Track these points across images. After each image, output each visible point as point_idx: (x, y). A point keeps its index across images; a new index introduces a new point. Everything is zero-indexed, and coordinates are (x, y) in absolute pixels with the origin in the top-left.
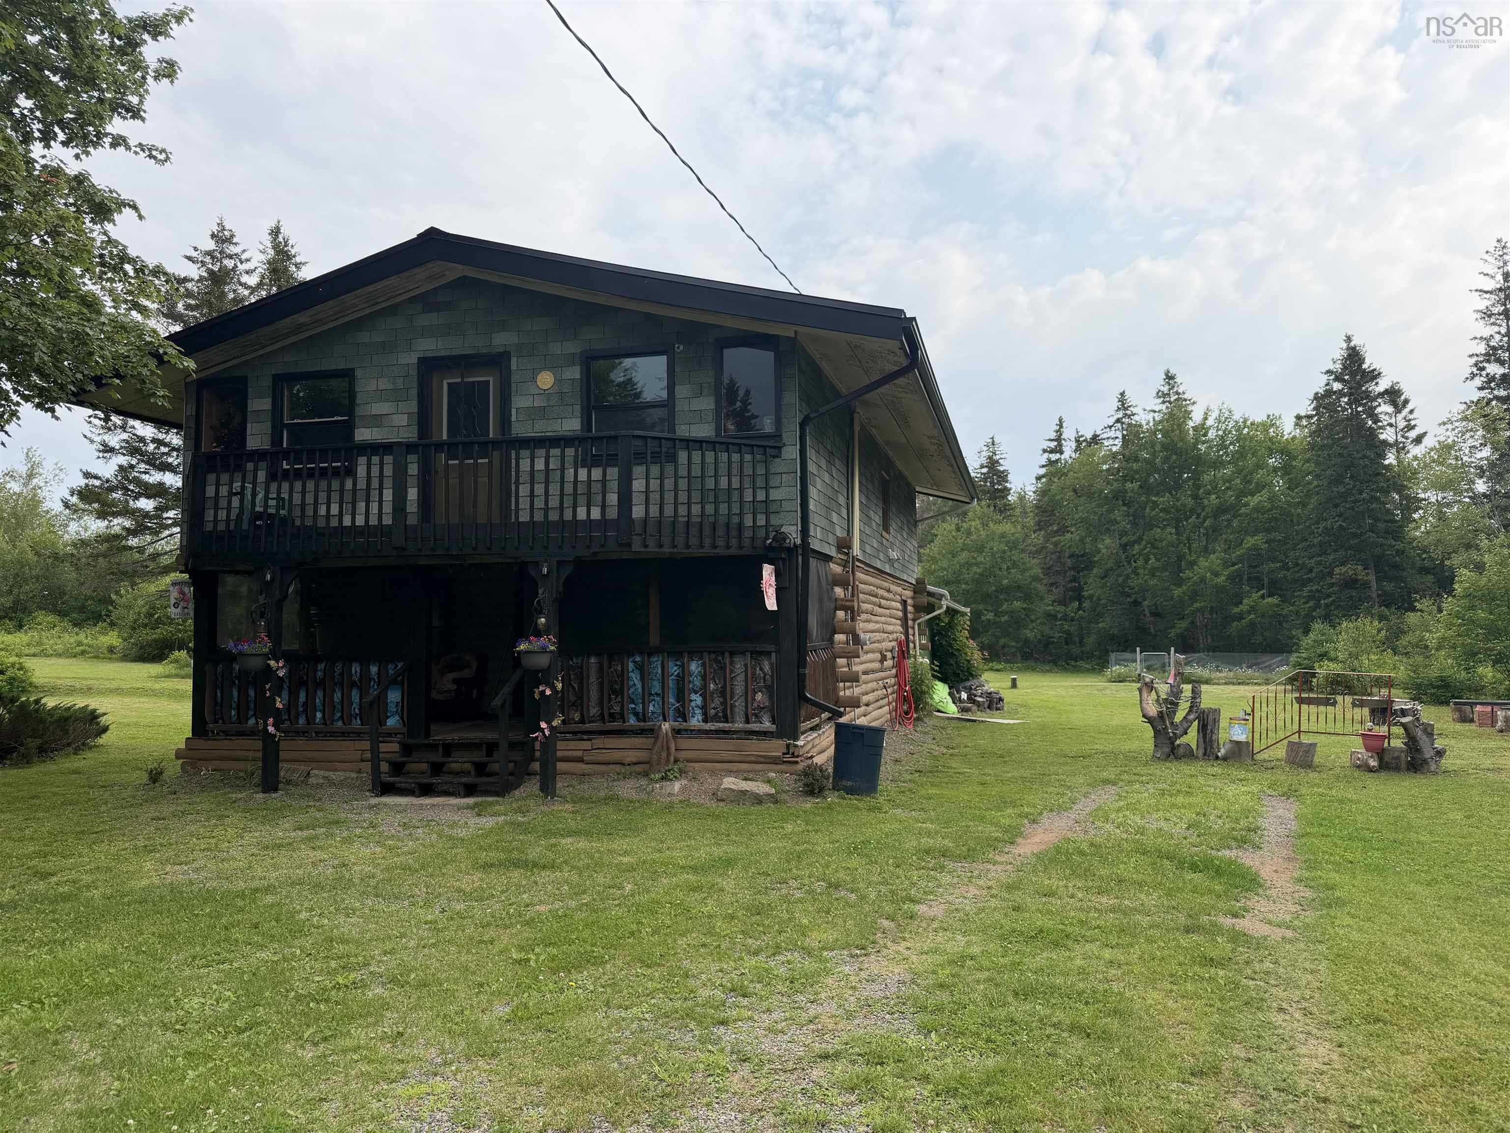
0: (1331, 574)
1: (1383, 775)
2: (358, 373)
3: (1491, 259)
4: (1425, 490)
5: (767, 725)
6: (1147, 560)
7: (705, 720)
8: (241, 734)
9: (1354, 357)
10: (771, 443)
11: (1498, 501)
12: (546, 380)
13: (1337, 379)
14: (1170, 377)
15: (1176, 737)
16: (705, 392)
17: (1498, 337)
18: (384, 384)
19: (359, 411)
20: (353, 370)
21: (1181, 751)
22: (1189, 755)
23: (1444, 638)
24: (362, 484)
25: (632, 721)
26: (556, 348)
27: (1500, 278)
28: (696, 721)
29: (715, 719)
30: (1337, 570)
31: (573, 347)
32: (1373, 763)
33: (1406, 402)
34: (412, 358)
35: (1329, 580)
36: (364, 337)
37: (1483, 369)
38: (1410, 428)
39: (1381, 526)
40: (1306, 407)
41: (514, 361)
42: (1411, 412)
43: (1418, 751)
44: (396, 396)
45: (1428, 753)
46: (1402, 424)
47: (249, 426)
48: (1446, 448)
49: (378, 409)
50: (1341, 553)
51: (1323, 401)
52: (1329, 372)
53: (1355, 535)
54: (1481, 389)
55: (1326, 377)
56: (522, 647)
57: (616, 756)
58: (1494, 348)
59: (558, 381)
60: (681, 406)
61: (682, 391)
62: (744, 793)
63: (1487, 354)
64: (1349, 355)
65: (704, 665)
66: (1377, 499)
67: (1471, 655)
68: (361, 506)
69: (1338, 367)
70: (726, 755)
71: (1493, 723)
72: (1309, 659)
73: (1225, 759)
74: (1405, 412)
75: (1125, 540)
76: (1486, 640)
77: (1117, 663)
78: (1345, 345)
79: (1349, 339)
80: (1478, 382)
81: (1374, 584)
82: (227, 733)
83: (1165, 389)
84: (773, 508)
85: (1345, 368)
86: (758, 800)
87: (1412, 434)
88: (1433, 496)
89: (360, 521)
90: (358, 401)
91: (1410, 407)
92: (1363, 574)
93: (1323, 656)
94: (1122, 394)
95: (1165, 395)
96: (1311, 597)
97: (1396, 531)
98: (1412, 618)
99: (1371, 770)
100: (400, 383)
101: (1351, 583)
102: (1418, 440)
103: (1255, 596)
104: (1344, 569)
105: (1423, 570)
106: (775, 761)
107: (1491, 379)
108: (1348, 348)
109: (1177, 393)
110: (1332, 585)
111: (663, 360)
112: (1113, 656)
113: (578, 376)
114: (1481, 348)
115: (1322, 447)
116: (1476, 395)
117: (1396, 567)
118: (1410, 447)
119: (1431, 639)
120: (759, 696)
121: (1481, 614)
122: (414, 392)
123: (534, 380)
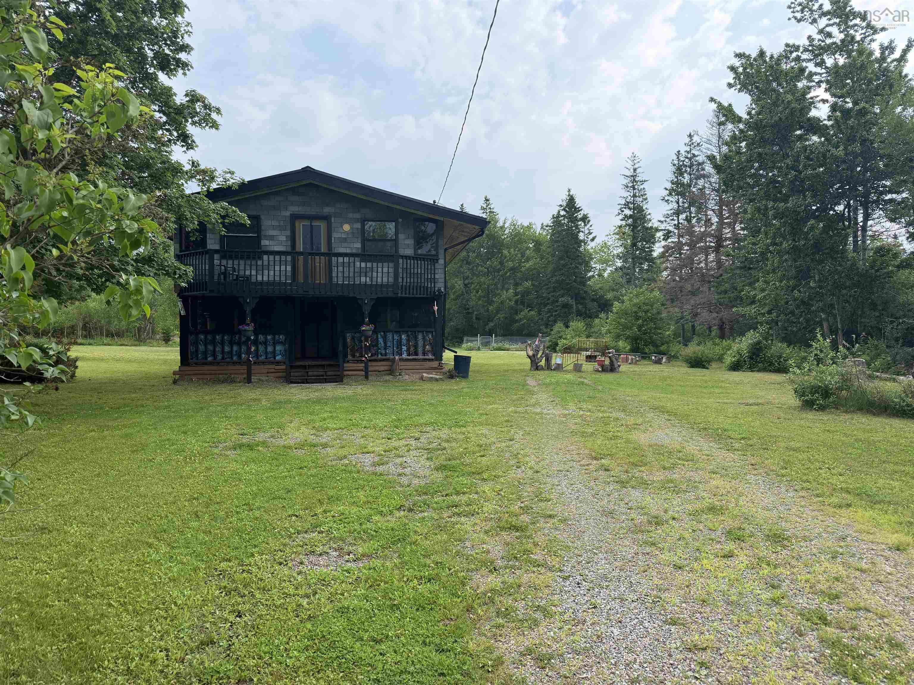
0: (557, 301)
1: (604, 373)
2: (262, 217)
3: (629, 161)
4: (595, 263)
5: (430, 357)
6: (477, 292)
7: (409, 355)
8: (206, 364)
9: (571, 201)
10: (435, 258)
11: (625, 271)
12: (347, 227)
13: (564, 210)
14: (487, 200)
15: (538, 363)
16: (410, 236)
17: (629, 197)
18: (275, 223)
19: (263, 233)
20: (259, 216)
21: (540, 368)
22: (542, 369)
23: (608, 330)
24: (266, 263)
25: (380, 356)
26: (351, 215)
27: (632, 170)
28: (405, 356)
29: (412, 355)
30: (560, 299)
31: (358, 216)
32: (600, 369)
33: (589, 221)
34: (288, 214)
35: (557, 304)
36: (265, 203)
37: (623, 211)
38: (590, 233)
39: (578, 280)
40: (548, 221)
41: (333, 219)
42: (591, 226)
43: (613, 365)
44: (281, 228)
45: (616, 366)
46: (587, 232)
47: (208, 235)
48: (605, 245)
49: (272, 233)
50: (562, 292)
51: (556, 218)
52: (561, 206)
53: (568, 284)
54: (621, 220)
55: (558, 208)
56: (364, 328)
57: (377, 368)
58: (628, 202)
59: (352, 228)
60: (400, 242)
61: (401, 236)
62: (432, 378)
63: (625, 205)
64: (570, 199)
65: (408, 336)
66: (577, 267)
67: (618, 337)
68: (266, 272)
69: (564, 204)
70: (418, 367)
71: (627, 361)
72: (555, 338)
73: (554, 370)
74: (588, 226)
75: (466, 282)
76: (623, 331)
77: (468, 341)
78: (567, 194)
79: (569, 191)
80: (621, 217)
81: (574, 306)
82: (196, 364)
83: (485, 206)
84: (436, 281)
85: (567, 205)
86: (437, 380)
87: (591, 237)
88: (598, 266)
89: (265, 278)
90: (263, 228)
91: (590, 223)
92: (572, 302)
93: (561, 337)
94: (462, 205)
95: (484, 209)
96: (549, 312)
97: (583, 281)
98: (597, 321)
99: (599, 371)
100: (282, 223)
101: (566, 306)
102: (593, 240)
103: (526, 311)
104: (563, 299)
105: (593, 300)
106: (435, 368)
107: (626, 216)
108: (569, 195)
109: (490, 208)
110: (557, 306)
111: (394, 223)
112: (465, 339)
113: (360, 227)
114: (623, 202)
115: (556, 242)
116: (620, 223)
117: (583, 298)
118: (589, 242)
119: (604, 330)
120: (427, 347)
121: (623, 320)
122: (289, 227)
123: (342, 227)
